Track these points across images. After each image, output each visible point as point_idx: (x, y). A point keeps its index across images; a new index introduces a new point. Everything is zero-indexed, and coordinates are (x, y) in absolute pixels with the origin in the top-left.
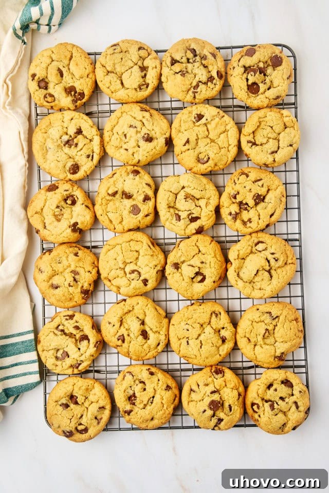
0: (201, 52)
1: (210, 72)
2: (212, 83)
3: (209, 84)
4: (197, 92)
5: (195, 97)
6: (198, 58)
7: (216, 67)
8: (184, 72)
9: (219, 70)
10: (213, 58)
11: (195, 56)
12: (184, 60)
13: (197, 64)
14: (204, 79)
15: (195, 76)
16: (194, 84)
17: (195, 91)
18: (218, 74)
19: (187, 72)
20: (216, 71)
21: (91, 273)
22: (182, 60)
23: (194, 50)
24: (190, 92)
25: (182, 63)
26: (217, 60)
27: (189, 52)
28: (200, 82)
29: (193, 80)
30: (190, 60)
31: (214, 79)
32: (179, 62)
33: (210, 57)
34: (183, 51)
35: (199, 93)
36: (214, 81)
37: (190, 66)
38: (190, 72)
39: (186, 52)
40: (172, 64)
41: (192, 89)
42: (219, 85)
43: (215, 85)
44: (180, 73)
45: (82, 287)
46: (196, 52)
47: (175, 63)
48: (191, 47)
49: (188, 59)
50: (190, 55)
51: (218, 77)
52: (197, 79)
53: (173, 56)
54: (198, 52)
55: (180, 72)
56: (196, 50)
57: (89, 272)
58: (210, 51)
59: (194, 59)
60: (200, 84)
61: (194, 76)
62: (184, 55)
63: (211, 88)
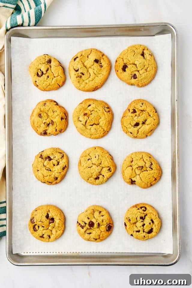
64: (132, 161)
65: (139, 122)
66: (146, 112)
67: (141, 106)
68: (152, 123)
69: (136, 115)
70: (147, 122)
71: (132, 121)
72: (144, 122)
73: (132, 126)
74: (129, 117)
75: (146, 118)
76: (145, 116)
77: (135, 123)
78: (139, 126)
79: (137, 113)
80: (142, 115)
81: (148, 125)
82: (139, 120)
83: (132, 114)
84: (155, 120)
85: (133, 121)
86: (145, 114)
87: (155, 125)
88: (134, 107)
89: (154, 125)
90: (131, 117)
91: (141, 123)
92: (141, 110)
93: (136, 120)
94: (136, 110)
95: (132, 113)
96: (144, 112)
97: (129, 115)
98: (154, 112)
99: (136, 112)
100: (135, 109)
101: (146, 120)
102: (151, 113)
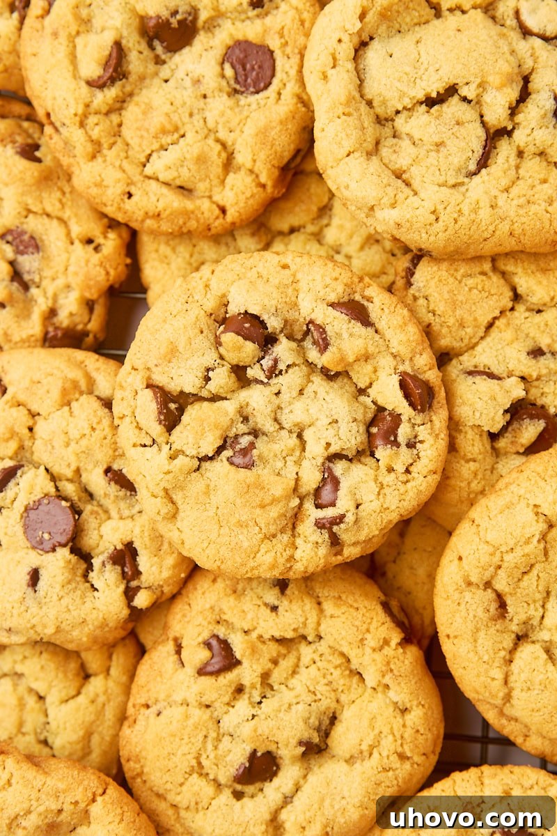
0: (292, 315)
1: (362, 392)
2: (396, 444)
3: (383, 452)
4: (340, 519)
5: (335, 541)
6: (283, 350)
7: (386, 363)
8: (245, 441)
9: (406, 367)
10: (357, 327)
11: (267, 341)
12: (221, 379)
13: (289, 381)
14: (350, 437)
15: (300, 436)
16: (311, 478)
17: (330, 513)
18: (407, 396)
19: (255, 433)
20: (395, 380)
21: (97, 249)
22: (213, 387)
23: (256, 320)
24: (307, 528)
25: (215, 398)
26: (381, 325)
27: (229, 338)
28: (337, 456)
29: (298, 463)
30: (250, 373)
31: (397, 419)
32: (198, 398)
33: (337, 323)
34: (204, 342)
35: (350, 518)
36: (403, 432)
37: (257, 398)
38: (269, 426)
39: (218, 343)
40: (171, 421)
41: (312, 513)
42: (430, 440)
43: (411, 445)
44: (227, 453)
45: (53, 312)
46: (263, 324)
47: (181, 410)
48: (233, 309)
49: (239, 372)
50: (241, 349)
51: (412, 404)
52: (316, 450)
53: (160, 379)
54: (273, 324)
55: (220, 450)
56: (265, 317)
57: (90, 241)
58: (333, 298)
59: (267, 363)
60: (339, 468)
61: (294, 441)
62: (210, 358)
63: (400, 468)
64: (502, 605)
65: (272, 748)
66: (323, 647)
67: (274, 609)
68: (388, 745)
69: (240, 690)
70: (344, 738)
71: (210, 746)
72: (316, 740)
73: (218, 786)
74: (178, 712)
75: (327, 703)
76: (321, 688)
77: (237, 756)
78: (276, 781)
79: (248, 673)
80: (294, 682)
81: (350, 760)
82: (264, 727)
83: (207, 681)
84: (404, 711)
85: (218, 739)
86: (313, 668)
87: (416, 759)
88: (212, 617)
89: (402, 757)
90: (197, 714)
91: (288, 752)
92: (273, 639)
93: (247, 729)
94: (239, 646)
95: (201, 672)
96: (306, 652)
97: (178, 697)
98: (386, 642)
99: (239, 663)
100: (222, 632)
101: (333, 719)
102: (367, 659)
